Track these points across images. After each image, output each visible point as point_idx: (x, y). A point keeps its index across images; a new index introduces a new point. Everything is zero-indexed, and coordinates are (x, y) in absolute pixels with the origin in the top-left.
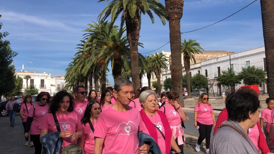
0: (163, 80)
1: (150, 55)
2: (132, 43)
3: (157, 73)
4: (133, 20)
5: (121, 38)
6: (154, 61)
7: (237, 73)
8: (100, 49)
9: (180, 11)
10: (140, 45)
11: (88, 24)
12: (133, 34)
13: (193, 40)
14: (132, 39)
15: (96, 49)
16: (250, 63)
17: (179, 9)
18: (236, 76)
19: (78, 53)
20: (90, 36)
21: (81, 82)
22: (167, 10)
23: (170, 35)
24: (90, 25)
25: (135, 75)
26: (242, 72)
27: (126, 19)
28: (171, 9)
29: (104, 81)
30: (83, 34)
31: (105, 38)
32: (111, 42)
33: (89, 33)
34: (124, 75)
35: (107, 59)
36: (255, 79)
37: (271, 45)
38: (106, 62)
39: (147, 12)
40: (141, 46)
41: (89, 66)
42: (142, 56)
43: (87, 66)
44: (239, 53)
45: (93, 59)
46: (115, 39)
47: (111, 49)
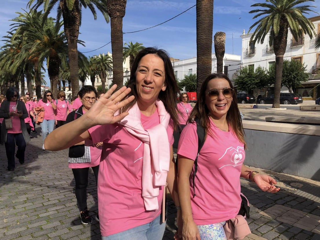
0: (109, 85)
1: (95, 56)
2: (71, 39)
3: (102, 76)
4: (72, 13)
5: (59, 33)
6: (99, 63)
7: (180, 80)
8: (32, 43)
9: (123, 8)
10: (81, 42)
11: (16, 13)
12: (71, 29)
13: (140, 43)
14: (70, 35)
15: (27, 43)
16: (193, 71)
17: (121, 6)
18: (179, 83)
19: (4, 47)
20: (20, 27)
21: (10, 82)
22: (109, 6)
23: (111, 34)
24: (20, 14)
25: (74, 76)
26: (184, 79)
27: (63, 11)
28: (113, 5)
29: (39, 82)
30: (11, 24)
31: (39, 31)
32: (46, 36)
33: (18, 24)
34: (64, 77)
35: (41, 57)
36: (195, 87)
37: (202, 52)
38: (40, 59)
39: (88, 5)
40: (81, 44)
41: (19, 63)
42: (83, 56)
43: (16, 63)
44: (183, 60)
45: (24, 55)
46: (51, 33)
47: (45, 45)
